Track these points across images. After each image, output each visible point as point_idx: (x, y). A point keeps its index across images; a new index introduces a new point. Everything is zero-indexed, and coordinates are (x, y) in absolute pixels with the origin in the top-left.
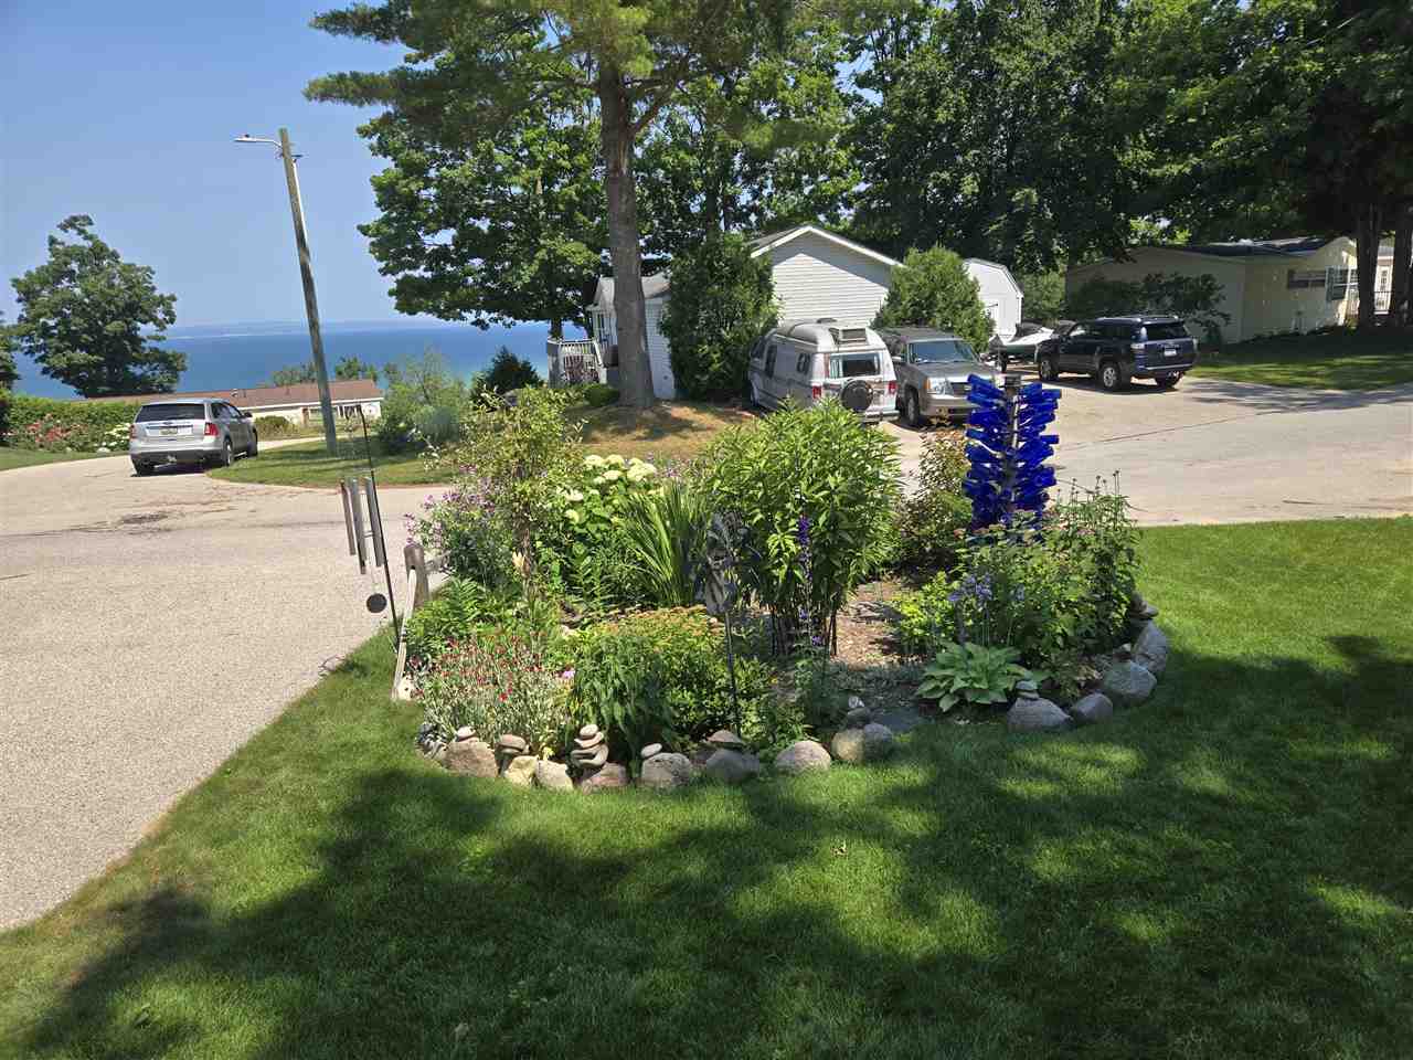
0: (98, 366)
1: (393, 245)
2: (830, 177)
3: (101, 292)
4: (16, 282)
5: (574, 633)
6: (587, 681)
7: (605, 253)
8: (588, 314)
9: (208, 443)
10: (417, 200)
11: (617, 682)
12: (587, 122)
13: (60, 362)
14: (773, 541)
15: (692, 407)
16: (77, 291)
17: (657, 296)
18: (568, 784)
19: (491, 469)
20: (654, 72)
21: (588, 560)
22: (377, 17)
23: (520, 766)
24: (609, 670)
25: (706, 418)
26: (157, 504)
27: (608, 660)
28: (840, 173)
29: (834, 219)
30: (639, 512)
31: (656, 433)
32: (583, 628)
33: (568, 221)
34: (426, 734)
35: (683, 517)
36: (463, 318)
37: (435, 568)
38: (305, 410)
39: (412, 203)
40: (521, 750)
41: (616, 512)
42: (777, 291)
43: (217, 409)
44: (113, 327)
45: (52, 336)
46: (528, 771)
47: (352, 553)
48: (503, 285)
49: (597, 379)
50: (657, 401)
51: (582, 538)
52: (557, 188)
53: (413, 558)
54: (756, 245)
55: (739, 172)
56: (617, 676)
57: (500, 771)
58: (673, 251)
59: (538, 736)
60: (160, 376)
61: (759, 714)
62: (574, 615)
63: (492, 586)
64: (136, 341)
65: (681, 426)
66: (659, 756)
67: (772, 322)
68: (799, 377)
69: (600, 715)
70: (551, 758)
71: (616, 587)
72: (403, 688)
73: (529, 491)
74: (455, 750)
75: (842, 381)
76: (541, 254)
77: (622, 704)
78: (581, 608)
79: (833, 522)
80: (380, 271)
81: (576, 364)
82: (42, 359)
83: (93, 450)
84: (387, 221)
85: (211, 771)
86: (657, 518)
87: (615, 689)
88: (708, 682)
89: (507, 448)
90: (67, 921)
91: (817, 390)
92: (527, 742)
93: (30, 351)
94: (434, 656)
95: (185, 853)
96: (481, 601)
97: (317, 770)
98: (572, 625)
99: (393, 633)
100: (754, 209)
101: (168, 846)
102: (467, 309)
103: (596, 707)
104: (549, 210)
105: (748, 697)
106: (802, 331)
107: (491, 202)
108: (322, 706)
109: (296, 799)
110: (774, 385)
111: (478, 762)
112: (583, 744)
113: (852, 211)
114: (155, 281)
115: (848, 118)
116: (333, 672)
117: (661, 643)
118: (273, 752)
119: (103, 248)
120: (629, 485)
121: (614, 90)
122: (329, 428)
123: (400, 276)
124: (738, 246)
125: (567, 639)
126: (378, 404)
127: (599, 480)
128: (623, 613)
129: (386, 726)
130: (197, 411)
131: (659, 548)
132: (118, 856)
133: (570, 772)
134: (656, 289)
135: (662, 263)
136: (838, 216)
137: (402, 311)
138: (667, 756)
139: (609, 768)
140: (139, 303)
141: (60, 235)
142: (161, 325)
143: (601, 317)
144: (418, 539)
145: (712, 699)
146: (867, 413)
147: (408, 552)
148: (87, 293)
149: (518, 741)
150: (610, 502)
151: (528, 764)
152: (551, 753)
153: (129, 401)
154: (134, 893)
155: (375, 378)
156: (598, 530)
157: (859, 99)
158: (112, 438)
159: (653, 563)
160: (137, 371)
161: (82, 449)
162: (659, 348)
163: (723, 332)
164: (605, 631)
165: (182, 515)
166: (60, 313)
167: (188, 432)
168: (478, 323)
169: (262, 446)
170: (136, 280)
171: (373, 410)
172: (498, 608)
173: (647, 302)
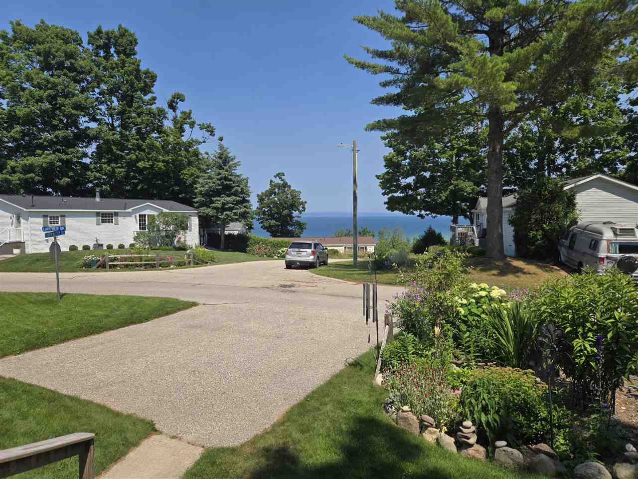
0: (278, 226)
1: (388, 183)
2: (613, 150)
3: (284, 200)
4: (258, 195)
5: (460, 370)
6: (468, 398)
7: (482, 186)
8: (471, 213)
9: (311, 258)
10: (401, 165)
11: (483, 402)
12: (479, 131)
13: (266, 224)
14: (577, 343)
15: (524, 261)
16: (276, 199)
17: (509, 207)
18: (454, 449)
19: (426, 286)
20: (516, 108)
21: (468, 334)
22: (396, 97)
23: (431, 433)
24: (480, 395)
25: (532, 268)
26: (292, 281)
27: (480, 389)
28: (619, 148)
29: (614, 170)
30: (497, 314)
31: (503, 272)
32: (463, 367)
33: (466, 172)
34: (388, 404)
35: (521, 320)
36: (414, 214)
37: (396, 326)
38: (345, 248)
39: (398, 165)
40: (432, 425)
41: (484, 312)
42: (578, 206)
43: (316, 245)
44: (286, 212)
45: (266, 214)
46: (435, 437)
47: (364, 315)
48: (434, 200)
49: (474, 244)
50: (505, 257)
51: (465, 322)
52: (462, 159)
53: (388, 321)
54: (567, 183)
55: (558, 148)
56: (484, 399)
57: (420, 432)
58: (518, 185)
59: (440, 420)
60: (297, 231)
61: (564, 439)
62: (458, 360)
63: (420, 338)
64: (291, 217)
65: (517, 271)
66: (505, 448)
67: (574, 222)
68: (590, 251)
69: (473, 417)
70: (446, 433)
71: (481, 350)
72: (379, 379)
73: (443, 297)
74: (401, 416)
75: (618, 256)
76: (451, 187)
77: (486, 414)
78: (463, 358)
79: (617, 337)
80: (382, 194)
81: (464, 236)
82: (261, 223)
83: (272, 257)
84: (387, 173)
85: (302, 398)
86: (507, 319)
87: (482, 405)
88: (534, 414)
89: (435, 276)
90: (248, 449)
91: (602, 259)
92: (435, 421)
93: (258, 220)
94: (393, 367)
95: (291, 433)
96: (415, 345)
97: (342, 409)
98: (458, 365)
99: (376, 352)
100: (565, 166)
101: (285, 427)
102: (416, 210)
103: (472, 413)
104: (457, 168)
105: (559, 427)
106: (595, 228)
107: (431, 165)
108: (345, 379)
109: (333, 421)
110: (574, 254)
111: (411, 424)
112: (464, 430)
113: (625, 166)
114: (301, 196)
115: (625, 121)
116: (350, 365)
117: (508, 386)
118: (324, 396)
119: (286, 184)
120: (491, 299)
121: (496, 117)
122: (355, 256)
123: (390, 195)
124: (556, 184)
125: (455, 371)
126: (373, 247)
127: (476, 295)
128: (487, 365)
129: (370, 396)
130: (309, 246)
131: (507, 334)
132: (267, 426)
133: (456, 443)
134: (509, 203)
135: (512, 191)
136: (617, 169)
137: (389, 210)
138: (510, 449)
139: (477, 447)
140: (294, 204)
141: (274, 179)
142: (300, 212)
143: (478, 215)
144: (390, 311)
145: (537, 424)
146: (634, 275)
147: (386, 317)
148: (279, 199)
149: (431, 420)
150: (481, 307)
151: (435, 432)
152: (446, 430)
153: (286, 239)
154: (271, 445)
155: (373, 236)
156: (474, 320)
157: (632, 111)
158: (279, 253)
159: (503, 341)
160: (290, 228)
161: (269, 256)
162: (508, 232)
163: (544, 226)
164: (476, 373)
165: (300, 286)
166: (270, 206)
167: (305, 253)
168: (421, 216)
169: (330, 261)
170: (295, 195)
171: (371, 249)
172: (422, 350)
173: (504, 210)
